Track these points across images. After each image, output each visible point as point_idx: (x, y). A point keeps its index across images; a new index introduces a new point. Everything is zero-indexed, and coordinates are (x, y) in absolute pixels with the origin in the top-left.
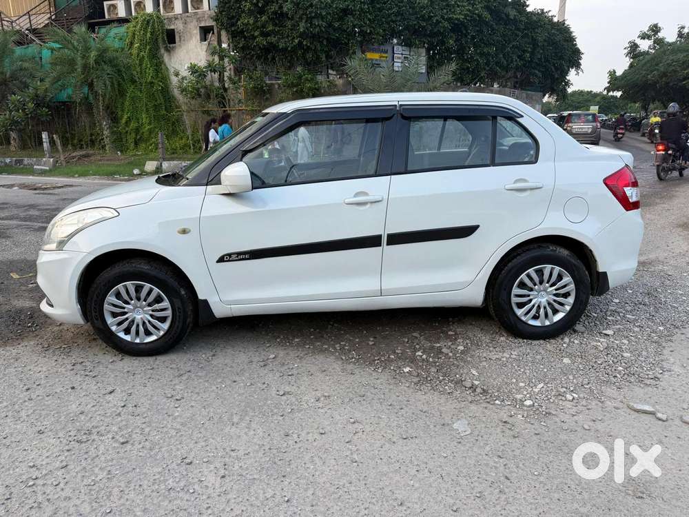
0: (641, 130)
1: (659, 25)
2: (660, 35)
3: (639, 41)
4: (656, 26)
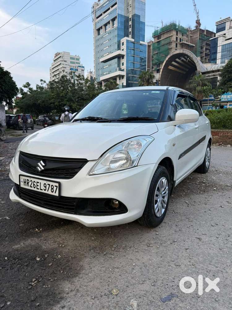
0: (36, 123)
1: (29, 83)
2: (31, 87)
3: (23, 88)
4: (28, 83)
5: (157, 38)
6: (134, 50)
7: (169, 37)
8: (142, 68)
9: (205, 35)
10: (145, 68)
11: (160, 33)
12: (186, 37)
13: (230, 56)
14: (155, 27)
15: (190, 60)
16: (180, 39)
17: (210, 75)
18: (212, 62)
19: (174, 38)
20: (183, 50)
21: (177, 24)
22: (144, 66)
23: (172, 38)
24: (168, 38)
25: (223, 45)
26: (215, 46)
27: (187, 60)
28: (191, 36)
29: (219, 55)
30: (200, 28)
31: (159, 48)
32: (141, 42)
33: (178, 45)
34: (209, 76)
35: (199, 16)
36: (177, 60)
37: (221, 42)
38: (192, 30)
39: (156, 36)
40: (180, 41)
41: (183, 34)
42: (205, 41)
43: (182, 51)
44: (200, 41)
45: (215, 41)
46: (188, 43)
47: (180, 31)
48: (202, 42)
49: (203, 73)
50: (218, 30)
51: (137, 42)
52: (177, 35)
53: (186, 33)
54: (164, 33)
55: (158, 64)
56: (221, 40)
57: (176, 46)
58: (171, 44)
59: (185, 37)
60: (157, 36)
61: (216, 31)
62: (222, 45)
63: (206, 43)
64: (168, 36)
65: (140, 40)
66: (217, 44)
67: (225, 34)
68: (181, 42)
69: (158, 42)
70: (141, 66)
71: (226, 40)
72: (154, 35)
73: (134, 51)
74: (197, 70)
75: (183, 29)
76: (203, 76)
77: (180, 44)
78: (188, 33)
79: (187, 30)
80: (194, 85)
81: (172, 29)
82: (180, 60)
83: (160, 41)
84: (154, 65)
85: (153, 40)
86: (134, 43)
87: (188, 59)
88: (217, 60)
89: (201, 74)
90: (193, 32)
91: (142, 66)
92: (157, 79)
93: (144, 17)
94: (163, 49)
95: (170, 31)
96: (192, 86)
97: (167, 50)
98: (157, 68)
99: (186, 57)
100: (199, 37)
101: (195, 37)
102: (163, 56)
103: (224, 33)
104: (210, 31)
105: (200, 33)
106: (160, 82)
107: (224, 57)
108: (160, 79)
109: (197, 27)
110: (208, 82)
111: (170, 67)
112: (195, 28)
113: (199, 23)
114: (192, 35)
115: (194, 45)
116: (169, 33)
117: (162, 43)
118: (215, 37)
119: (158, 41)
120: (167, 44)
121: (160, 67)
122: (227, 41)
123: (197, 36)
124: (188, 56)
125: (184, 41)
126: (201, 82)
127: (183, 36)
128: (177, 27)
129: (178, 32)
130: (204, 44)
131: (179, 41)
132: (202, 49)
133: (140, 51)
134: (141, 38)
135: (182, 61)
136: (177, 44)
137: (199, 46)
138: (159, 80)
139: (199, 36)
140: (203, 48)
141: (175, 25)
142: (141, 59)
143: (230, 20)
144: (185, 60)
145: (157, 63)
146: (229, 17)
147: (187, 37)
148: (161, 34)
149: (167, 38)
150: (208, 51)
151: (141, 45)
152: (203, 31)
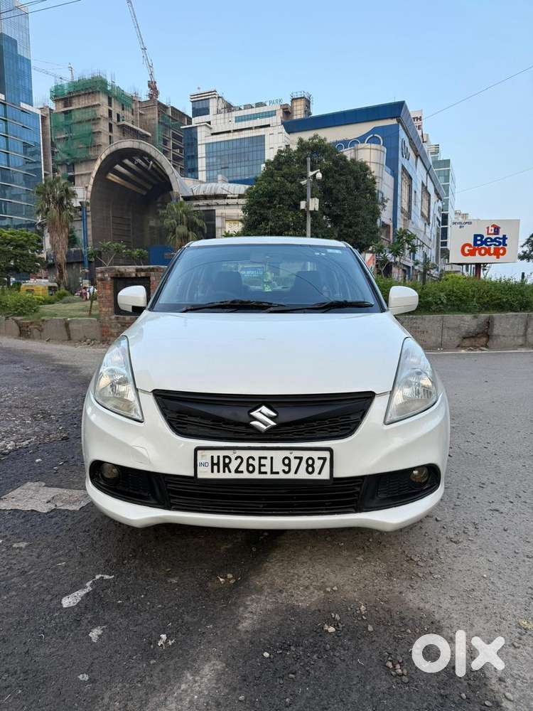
5: (63, 102)
6: (6, 121)
7: (94, 106)
8: (30, 168)
9: (169, 116)
10: (37, 169)
11: (70, 93)
12: (130, 115)
13: (222, 168)
14: (56, 77)
15: (154, 166)
16: (118, 115)
17: (201, 203)
18: (189, 175)
19: (103, 111)
20: (140, 143)
21: (109, 81)
22: (32, 162)
23: (98, 110)
24: (90, 110)
25: (209, 144)
26: (192, 144)
27: (148, 164)
28: (141, 114)
29: (202, 163)
30: (158, 99)
31: (69, 127)
32: (24, 106)
33: (114, 128)
34: (199, 206)
35: (155, 75)
36: (127, 161)
37: (203, 138)
38: (143, 101)
39: (61, 97)
40: (118, 120)
41: (123, 105)
42: (170, 128)
43: (138, 143)
44: (161, 126)
45: (192, 133)
46: (135, 127)
47: (116, 98)
48: (165, 131)
49: (187, 199)
50: (197, 112)
51: (13, 104)
52: (110, 104)
53: (129, 106)
54: (80, 95)
55: (68, 164)
56: (204, 134)
57: (111, 130)
58: (98, 123)
59: (127, 113)
60: (62, 99)
61: (193, 112)
62: (206, 144)
63: (173, 134)
64: (89, 104)
65: (20, 101)
66: (196, 140)
67: (209, 123)
68: (121, 123)
69: (65, 113)
70: (27, 163)
71: (213, 134)
72: (54, 94)
73: (6, 124)
74: (172, 190)
75: (123, 94)
76: (186, 204)
77: (118, 126)
78: (134, 106)
79: (132, 100)
80: (172, 221)
81: (98, 89)
82: (134, 163)
83: (71, 111)
84: (61, 165)
85: (52, 105)
86: (5, 105)
87: (151, 163)
88: (200, 173)
89: (181, 199)
90: (145, 106)
91: (30, 163)
92: (81, 200)
93: (28, 48)
94: (78, 130)
95: (93, 93)
96: (168, 223)
97: (90, 134)
98: (68, 172)
99: (146, 158)
100: (157, 119)
101: (149, 116)
102: (81, 146)
103: (208, 120)
104: (179, 111)
105: (159, 111)
106: (89, 208)
107: (211, 168)
108: (89, 201)
109: (151, 96)
110: (199, 218)
111: (111, 177)
112: (148, 99)
113: (156, 88)
114: (143, 113)
115: (150, 134)
116: (90, 97)
117: (77, 116)
118: (191, 124)
119: (66, 109)
120: (89, 120)
121: (74, 171)
122: (215, 136)
123: (153, 115)
124: (151, 158)
125: (127, 121)
126: (184, 216)
127: (123, 109)
128: (109, 88)
129: (113, 99)
130: (169, 135)
131: (115, 118)
132: (166, 145)
133: (23, 127)
134: (23, 97)
135: (138, 165)
136: (110, 125)
137: (159, 137)
138: (88, 204)
139: (157, 115)
140: (168, 143)
141: (104, 83)
142: (26, 146)
143: (217, 96)
144: (143, 164)
145: (67, 160)
146: (215, 91)
147: (133, 114)
148: (73, 97)
149: (87, 107)
150: (178, 151)
151: (22, 111)
152: (165, 107)
